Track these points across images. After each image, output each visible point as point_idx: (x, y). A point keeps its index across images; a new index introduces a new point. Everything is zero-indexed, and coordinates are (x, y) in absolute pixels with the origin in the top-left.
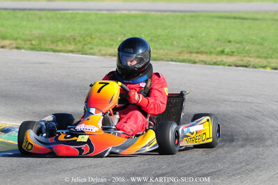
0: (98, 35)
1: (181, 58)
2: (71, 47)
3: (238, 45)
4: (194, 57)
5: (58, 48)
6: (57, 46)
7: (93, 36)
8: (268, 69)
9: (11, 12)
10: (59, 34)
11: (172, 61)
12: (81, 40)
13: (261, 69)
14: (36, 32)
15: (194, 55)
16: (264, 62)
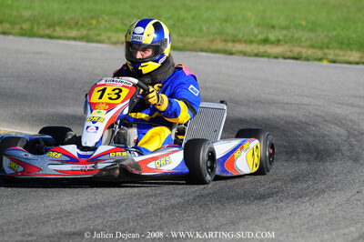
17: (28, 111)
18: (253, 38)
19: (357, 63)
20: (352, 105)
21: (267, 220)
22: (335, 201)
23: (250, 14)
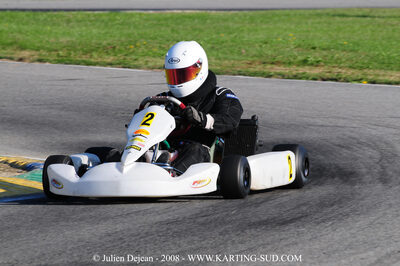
0: (145, 42)
1: (251, 70)
2: (110, 59)
3: (325, 53)
4: (268, 68)
5: (92, 60)
6: (91, 57)
7: (138, 44)
8: (365, 83)
9: (31, 14)
10: (94, 41)
11: (240, 75)
12: (123, 49)
13: (355, 83)
14: (64, 40)
15: (269, 66)
16: (358, 74)
17: (59, 139)
18: (292, 60)
19: (397, 83)
20: (387, 126)
21: (286, 246)
22: (358, 225)
23: (291, 35)
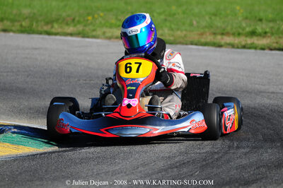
0: (102, 14)
1: (203, 40)
3: (271, 24)
4: (219, 39)
5: (53, 30)
6: (52, 27)
7: (96, 16)
11: (192, 44)
12: (82, 20)
14: (26, 11)
15: (219, 37)
